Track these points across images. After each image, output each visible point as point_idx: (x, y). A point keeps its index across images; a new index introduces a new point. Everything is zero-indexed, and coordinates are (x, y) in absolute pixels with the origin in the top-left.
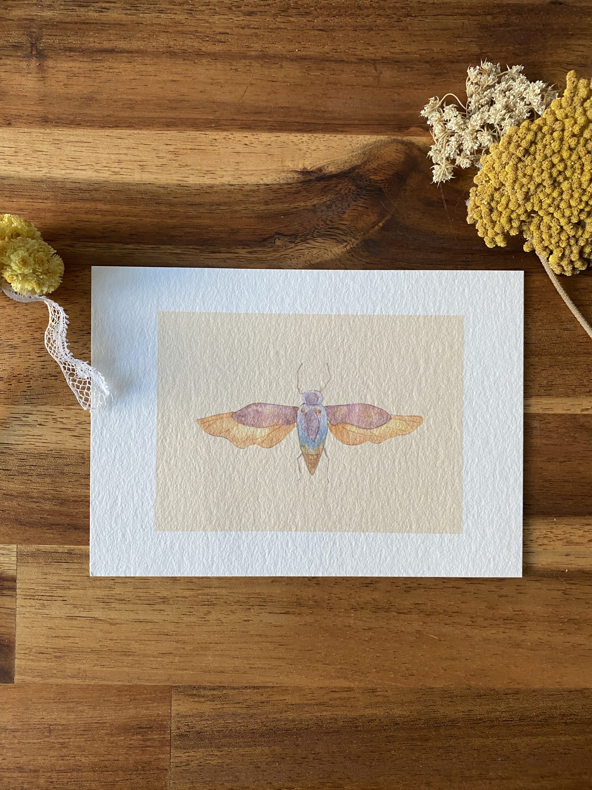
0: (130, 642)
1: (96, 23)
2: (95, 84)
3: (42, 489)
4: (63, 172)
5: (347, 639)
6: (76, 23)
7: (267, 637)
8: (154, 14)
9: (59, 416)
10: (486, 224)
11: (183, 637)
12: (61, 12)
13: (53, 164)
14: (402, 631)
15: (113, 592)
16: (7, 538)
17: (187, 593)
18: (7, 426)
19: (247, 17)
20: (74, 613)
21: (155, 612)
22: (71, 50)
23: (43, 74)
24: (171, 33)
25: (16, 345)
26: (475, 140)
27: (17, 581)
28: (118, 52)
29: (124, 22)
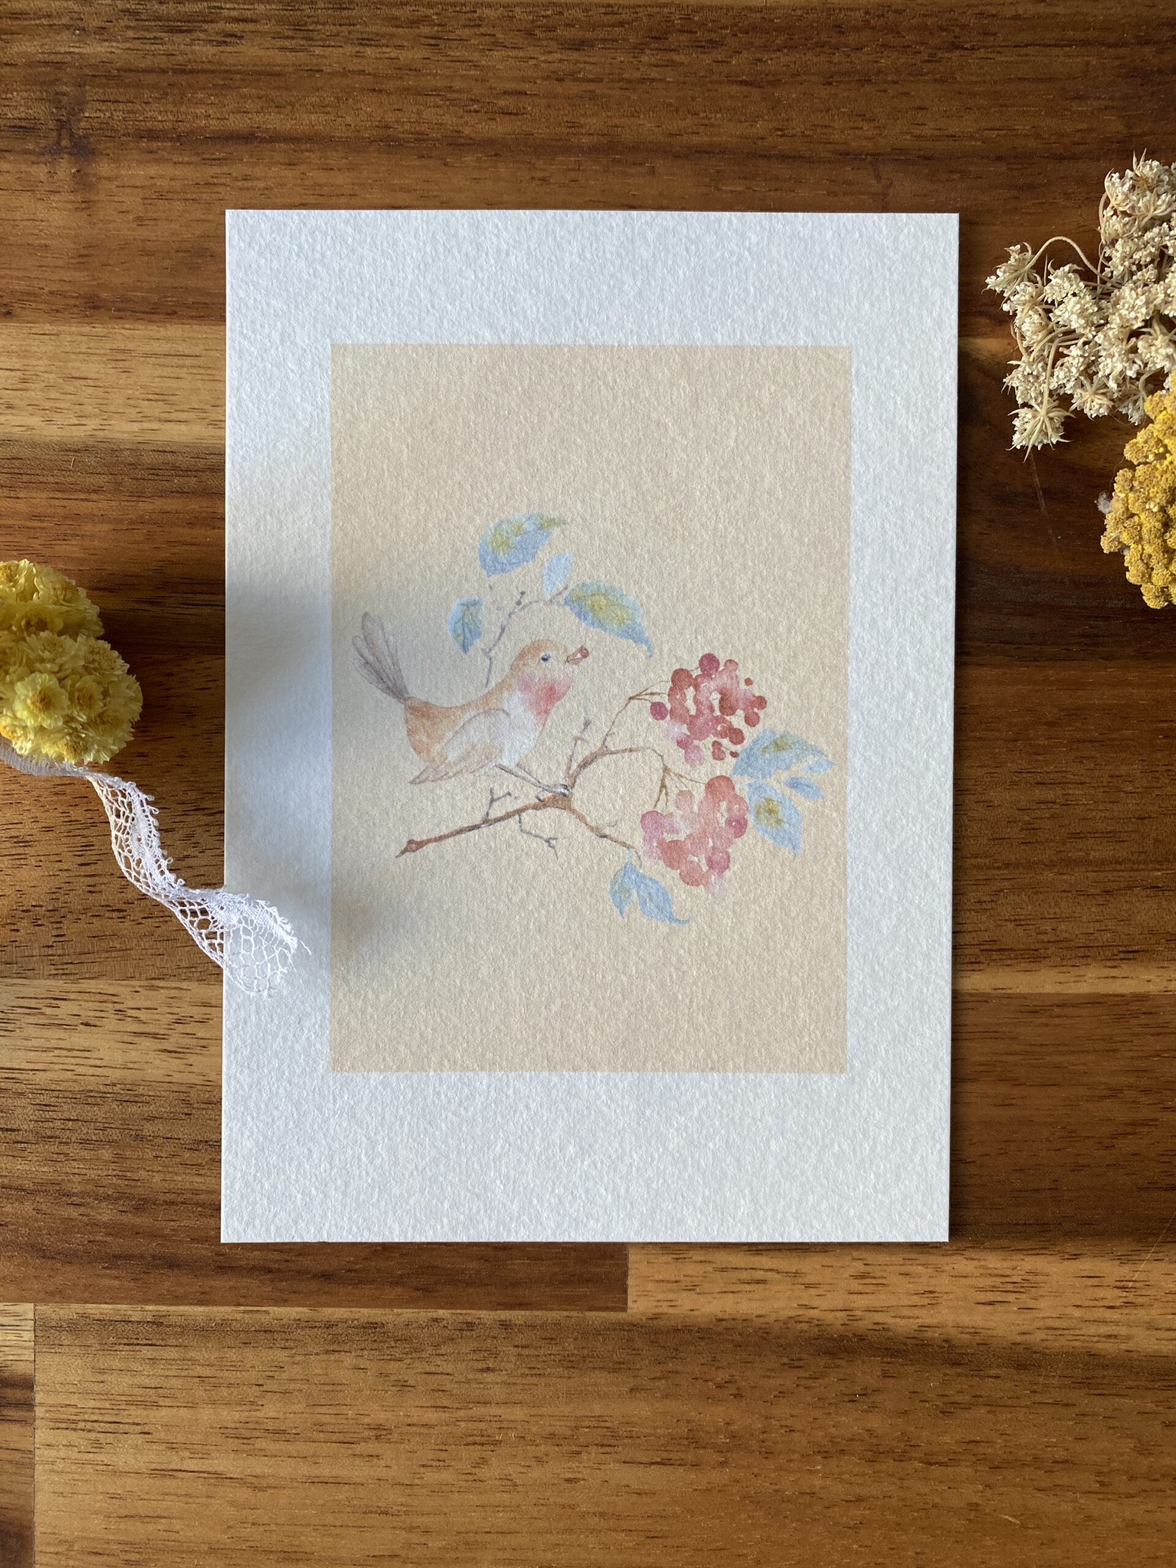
0: (300, 1529)
1: (212, 72)
2: (210, 217)
3: (92, 1174)
4: (136, 427)
5: (807, 1523)
6: (164, 71)
7: (619, 1517)
8: (349, 49)
9: (130, 1004)
10: (1150, 556)
11: (425, 1519)
12: (127, 45)
13: (112, 408)
14: (935, 1506)
15: (258, 1414)
16: (12, 1287)
17: (433, 1416)
18: (10, 1027)
19: (570, 53)
20: (169, 1462)
21: (358, 1461)
22: (152, 135)
23: (88, 195)
24: (389, 93)
25: (28, 838)
26: (1132, 356)
27: (36, 1388)
28: (263, 140)
29: (278, 68)
